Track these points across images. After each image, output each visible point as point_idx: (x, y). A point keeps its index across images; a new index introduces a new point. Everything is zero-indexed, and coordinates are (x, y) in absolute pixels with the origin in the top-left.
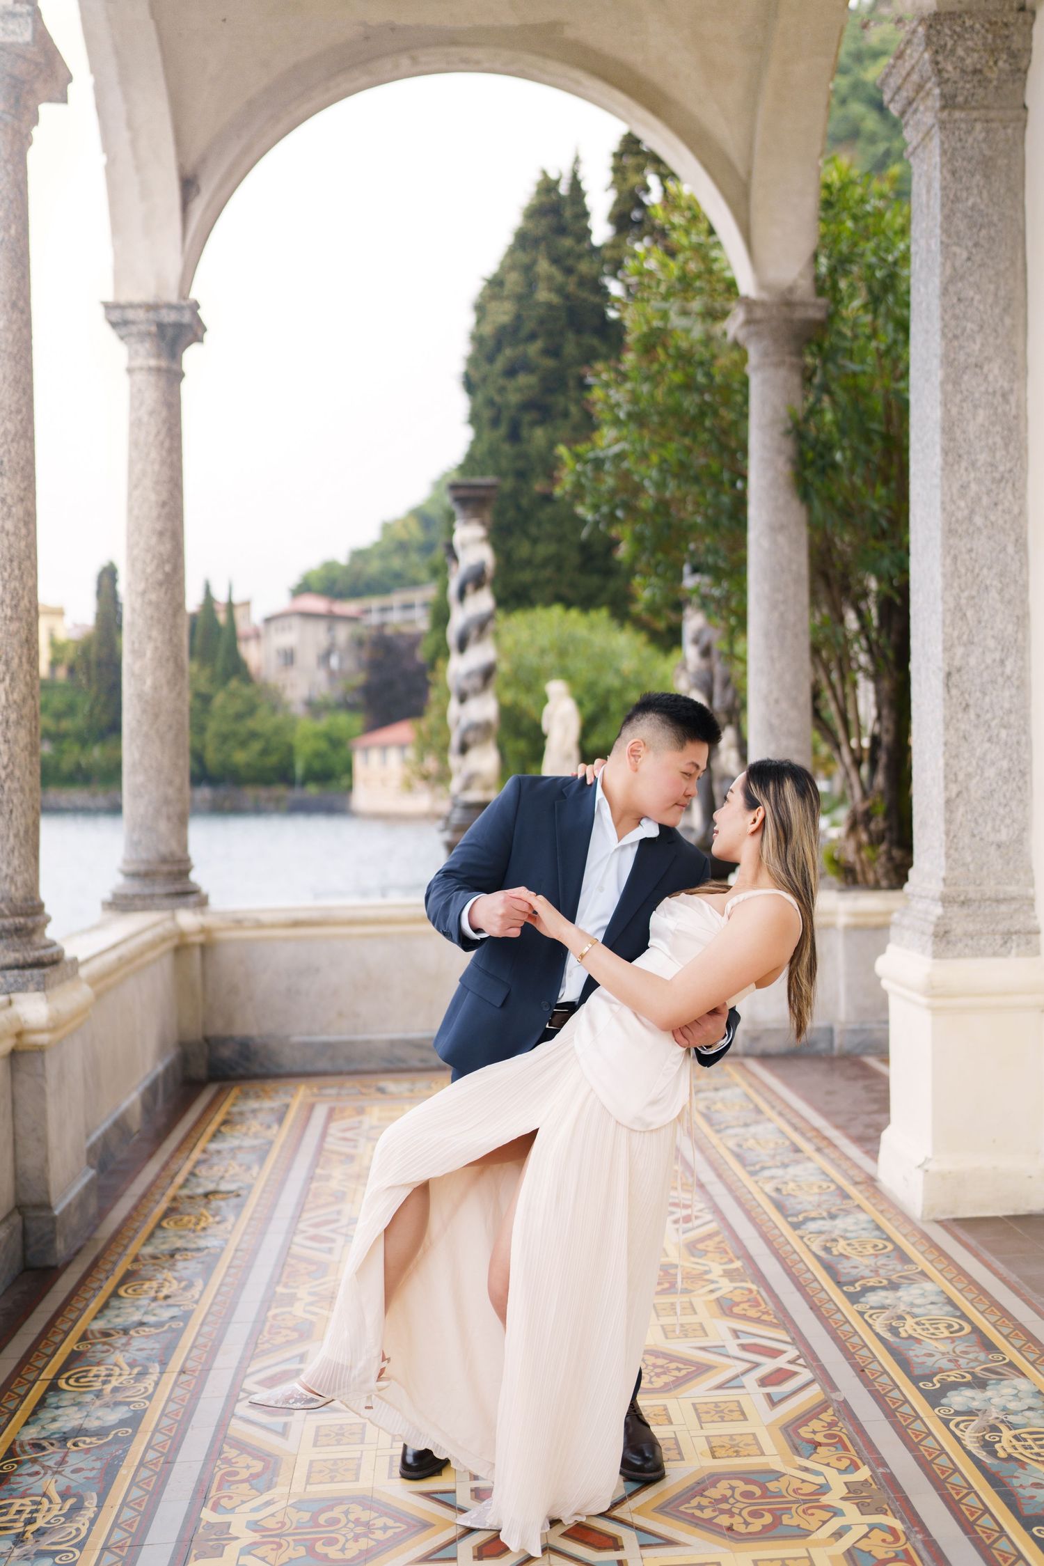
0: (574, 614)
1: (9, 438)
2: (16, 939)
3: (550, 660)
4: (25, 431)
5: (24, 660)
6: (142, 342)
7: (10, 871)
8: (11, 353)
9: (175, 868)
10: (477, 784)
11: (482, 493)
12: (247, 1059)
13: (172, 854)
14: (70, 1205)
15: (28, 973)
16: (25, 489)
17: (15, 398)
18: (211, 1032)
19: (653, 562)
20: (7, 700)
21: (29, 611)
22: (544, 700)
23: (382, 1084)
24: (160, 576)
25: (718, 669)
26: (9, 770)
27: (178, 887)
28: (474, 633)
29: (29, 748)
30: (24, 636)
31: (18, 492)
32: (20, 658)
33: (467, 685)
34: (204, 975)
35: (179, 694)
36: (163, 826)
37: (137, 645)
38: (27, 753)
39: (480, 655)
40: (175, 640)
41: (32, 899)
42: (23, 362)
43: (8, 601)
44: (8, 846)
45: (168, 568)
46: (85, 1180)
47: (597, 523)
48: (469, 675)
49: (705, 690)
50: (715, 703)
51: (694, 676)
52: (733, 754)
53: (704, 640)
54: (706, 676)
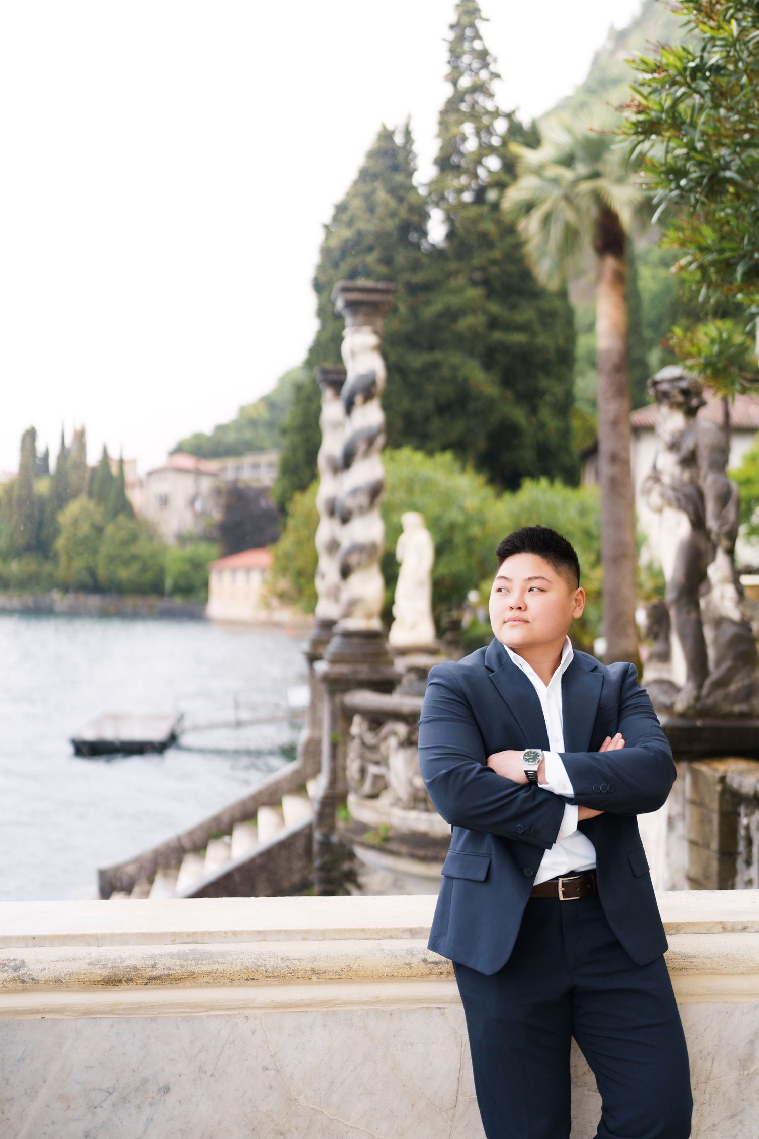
10: (359, 611)
11: (373, 298)
28: (362, 447)
33: (351, 503)
39: (366, 472)
48: (354, 492)
49: (690, 508)
50: (712, 523)
51: (674, 489)
52: (730, 591)
53: (688, 445)
54: (690, 489)
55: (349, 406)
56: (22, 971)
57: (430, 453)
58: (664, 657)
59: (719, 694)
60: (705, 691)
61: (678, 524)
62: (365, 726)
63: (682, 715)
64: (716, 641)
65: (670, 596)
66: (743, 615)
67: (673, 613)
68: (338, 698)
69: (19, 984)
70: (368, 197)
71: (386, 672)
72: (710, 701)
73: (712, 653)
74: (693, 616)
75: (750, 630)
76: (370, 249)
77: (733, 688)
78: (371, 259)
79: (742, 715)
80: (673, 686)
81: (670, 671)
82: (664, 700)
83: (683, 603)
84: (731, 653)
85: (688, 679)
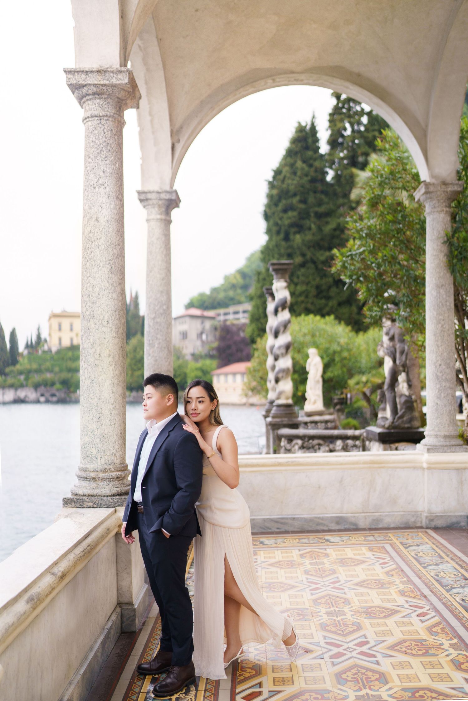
0: (318, 318)
1: (115, 256)
2: (116, 481)
3: (308, 338)
4: (122, 254)
5: (120, 355)
6: (154, 207)
7: (114, 451)
8: (116, 219)
10: (283, 396)
11: (285, 267)
14: (140, 602)
15: (123, 497)
16: (121, 279)
17: (117, 239)
19: (376, 300)
20: (113, 374)
21: (123, 333)
22: (307, 356)
23: (262, 540)
24: (161, 311)
25: (398, 346)
26: (114, 405)
28: (282, 329)
29: (122, 395)
30: (121, 345)
31: (118, 280)
32: (119, 356)
33: (279, 351)
35: (170, 363)
37: (151, 342)
38: (121, 397)
39: (284, 339)
40: (168, 339)
41: (123, 463)
42: (121, 222)
43: (114, 330)
44: (114, 440)
45: (165, 307)
46: (145, 590)
47: (351, 283)
48: (279, 348)
49: (392, 356)
50: (398, 362)
51: (387, 349)
52: (405, 385)
53: (391, 333)
54: (393, 349)
55: (276, 312)
57: (323, 316)
58: (385, 409)
59: (400, 421)
60: (395, 420)
61: (389, 362)
62: (286, 442)
63: (388, 428)
64: (400, 403)
65: (385, 387)
66: (410, 393)
67: (386, 393)
68: (276, 431)
70: (292, 165)
71: (295, 421)
72: (397, 424)
73: (399, 407)
74: (393, 394)
75: (412, 398)
76: (295, 195)
77: (405, 419)
78: (295, 200)
79: (408, 428)
80: (385, 419)
81: (386, 414)
82: (383, 424)
83: (390, 389)
84: (404, 407)
85: (391, 416)
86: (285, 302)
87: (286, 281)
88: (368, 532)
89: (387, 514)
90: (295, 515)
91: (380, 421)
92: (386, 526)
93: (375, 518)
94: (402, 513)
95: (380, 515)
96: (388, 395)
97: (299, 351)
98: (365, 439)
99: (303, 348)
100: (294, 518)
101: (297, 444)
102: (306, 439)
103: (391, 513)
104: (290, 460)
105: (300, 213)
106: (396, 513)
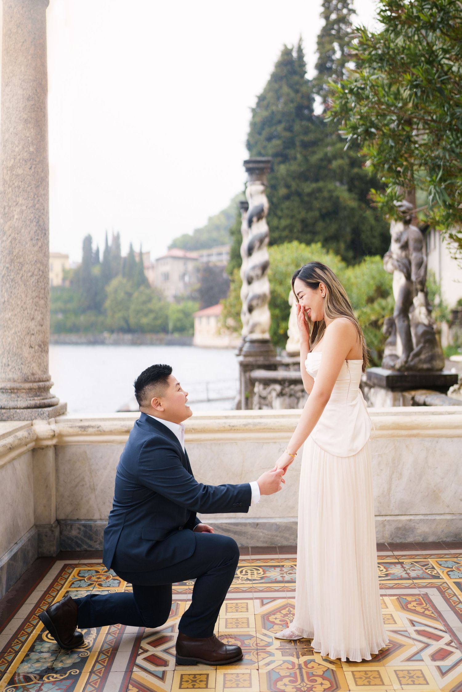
9: (35, 385)
10: (258, 330)
11: (261, 165)
12: (90, 538)
13: (33, 374)
18: (62, 517)
27: (37, 401)
28: (257, 244)
33: (253, 274)
34: (57, 470)
36: (26, 352)
39: (260, 257)
48: (254, 268)
49: (405, 270)
50: (413, 278)
51: (398, 261)
52: (424, 310)
53: (404, 239)
54: (405, 261)
55: (250, 223)
56: (100, 428)
57: (308, 244)
58: (394, 344)
59: (416, 360)
60: (410, 359)
61: (400, 278)
62: (261, 387)
63: (399, 370)
64: (416, 334)
65: (396, 313)
66: (430, 321)
67: (397, 322)
68: (248, 374)
69: (99, 432)
70: (277, 91)
71: (272, 361)
72: (412, 363)
73: (414, 340)
74: (406, 323)
75: (433, 328)
76: (280, 122)
77: (423, 357)
78: (280, 128)
79: (428, 370)
80: (397, 357)
81: (396, 350)
82: (392, 363)
83: (402, 316)
84: (422, 340)
85: (403, 352)
86: (262, 210)
87: (263, 184)
88: (390, 553)
89: (422, 517)
90: (258, 518)
91: (386, 360)
92: (419, 539)
93: (400, 525)
94: (449, 517)
95: (410, 520)
96: (399, 324)
97: (281, 283)
98: (363, 385)
99: (285, 279)
100: (257, 524)
101: (275, 390)
102: (287, 384)
103: (429, 517)
104: (250, 421)
105: (284, 142)
106: (438, 517)
